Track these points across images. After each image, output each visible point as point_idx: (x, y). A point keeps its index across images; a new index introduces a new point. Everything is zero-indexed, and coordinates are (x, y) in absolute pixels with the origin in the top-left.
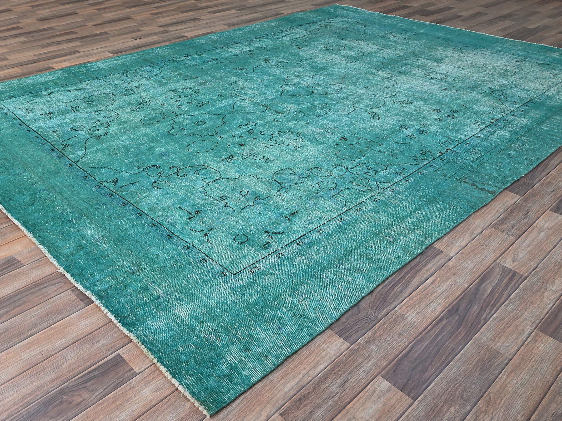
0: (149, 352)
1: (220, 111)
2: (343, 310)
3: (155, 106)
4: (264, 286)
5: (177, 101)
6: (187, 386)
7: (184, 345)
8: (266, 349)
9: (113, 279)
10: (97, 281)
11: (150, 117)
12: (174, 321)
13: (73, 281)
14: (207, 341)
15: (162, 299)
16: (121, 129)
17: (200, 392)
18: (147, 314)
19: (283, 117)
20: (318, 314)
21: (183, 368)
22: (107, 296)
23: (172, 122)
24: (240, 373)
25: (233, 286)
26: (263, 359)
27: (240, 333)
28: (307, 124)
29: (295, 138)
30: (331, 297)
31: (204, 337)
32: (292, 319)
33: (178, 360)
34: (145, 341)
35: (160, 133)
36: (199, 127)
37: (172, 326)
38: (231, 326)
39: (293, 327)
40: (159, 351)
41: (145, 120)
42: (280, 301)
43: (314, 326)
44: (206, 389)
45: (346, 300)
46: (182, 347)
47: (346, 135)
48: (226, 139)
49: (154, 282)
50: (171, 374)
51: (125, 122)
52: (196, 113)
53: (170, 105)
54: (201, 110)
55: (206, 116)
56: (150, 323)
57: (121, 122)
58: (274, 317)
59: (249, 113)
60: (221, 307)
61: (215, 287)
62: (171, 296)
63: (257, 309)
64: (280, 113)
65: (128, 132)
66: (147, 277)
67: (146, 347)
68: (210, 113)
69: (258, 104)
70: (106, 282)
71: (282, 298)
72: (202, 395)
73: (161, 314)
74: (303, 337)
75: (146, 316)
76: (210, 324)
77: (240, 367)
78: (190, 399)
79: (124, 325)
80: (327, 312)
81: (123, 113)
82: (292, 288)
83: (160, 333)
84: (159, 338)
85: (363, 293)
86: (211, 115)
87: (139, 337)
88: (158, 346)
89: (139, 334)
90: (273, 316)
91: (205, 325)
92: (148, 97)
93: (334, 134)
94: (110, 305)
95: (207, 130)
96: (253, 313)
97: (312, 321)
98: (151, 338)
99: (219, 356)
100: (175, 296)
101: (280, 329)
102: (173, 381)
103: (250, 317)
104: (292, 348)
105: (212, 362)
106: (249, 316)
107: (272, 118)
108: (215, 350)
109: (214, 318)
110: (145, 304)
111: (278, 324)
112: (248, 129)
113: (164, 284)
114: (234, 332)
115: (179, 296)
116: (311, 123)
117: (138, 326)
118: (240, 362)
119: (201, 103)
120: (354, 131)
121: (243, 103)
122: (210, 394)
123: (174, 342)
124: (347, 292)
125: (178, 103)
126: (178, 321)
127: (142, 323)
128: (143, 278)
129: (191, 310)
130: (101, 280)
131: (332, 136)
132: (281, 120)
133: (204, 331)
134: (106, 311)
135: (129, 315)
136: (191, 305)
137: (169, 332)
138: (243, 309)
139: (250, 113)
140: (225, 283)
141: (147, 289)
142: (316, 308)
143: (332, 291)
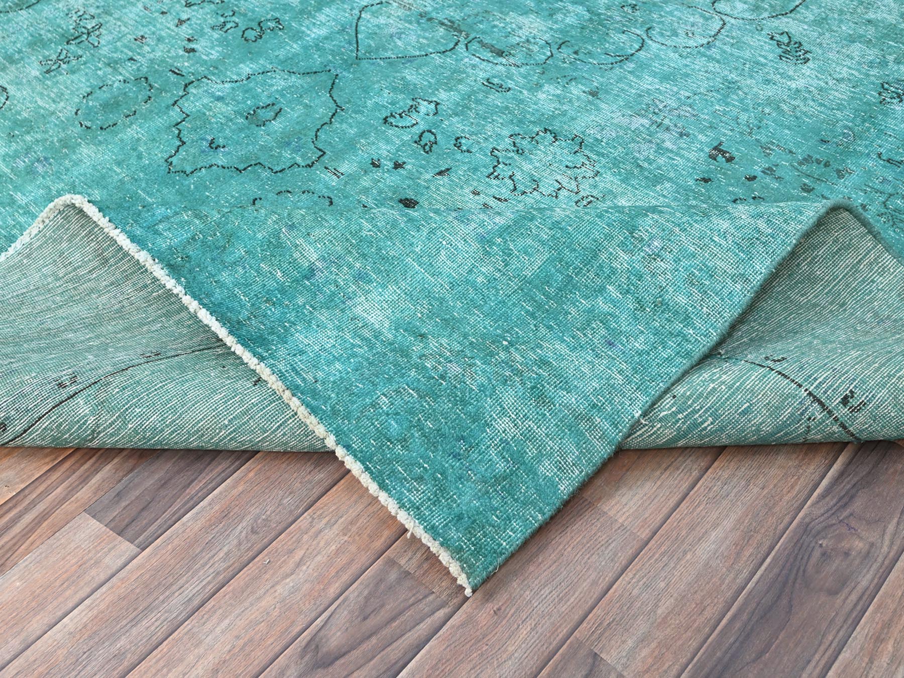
0: (313, 417)
1: (317, 60)
2: (757, 280)
3: (116, 50)
4: (556, 225)
5: (181, 22)
6: (416, 510)
7: (390, 389)
8: (586, 397)
9: (196, 216)
10: (160, 221)
11: (104, 95)
12: (356, 335)
13: (103, 222)
14: (442, 377)
15: (319, 277)
16: (16, 155)
17: (447, 524)
18: (292, 316)
19: (513, 69)
20: (698, 296)
21: (398, 459)
22: (187, 265)
23: (175, 114)
24: (532, 471)
25: (481, 230)
26: (582, 426)
27: (518, 358)
28: (594, 94)
29: (569, 159)
30: (723, 242)
31: (435, 368)
32: (636, 319)
33: (383, 436)
34: (297, 387)
35: (144, 169)
36: (262, 131)
37: (353, 346)
38: (493, 342)
39: (642, 338)
40: (335, 412)
41: (90, 109)
42: (601, 267)
43: (691, 332)
44: (460, 517)
45: (761, 249)
46: (385, 395)
47: (726, 135)
48: (353, 178)
49: (292, 227)
50: (374, 479)
51: (27, 126)
52: (246, 69)
53: (160, 39)
54: (259, 54)
55: (279, 82)
56: (300, 337)
57: (17, 124)
58: (591, 315)
59: (408, 59)
60: (462, 296)
61: (439, 233)
62: (339, 267)
63: (548, 297)
64: (500, 53)
65: (40, 169)
66: (275, 213)
67: (303, 402)
68: (289, 66)
69: (430, 19)
70: (182, 224)
71: (603, 256)
72: (453, 534)
73: (323, 319)
74: (669, 360)
75: (289, 321)
76: (444, 341)
77: (531, 452)
78: (429, 544)
79: (244, 342)
80: (718, 287)
81: (18, 83)
82: (623, 224)
83: (329, 363)
84: (328, 374)
85: (800, 222)
86: (293, 78)
87: (282, 376)
88: (330, 398)
89: (282, 367)
90: (590, 311)
91: (433, 344)
92: (92, 11)
93: (688, 135)
94: (200, 290)
95: (288, 144)
96: (539, 306)
97: (685, 319)
98: (310, 377)
99: (475, 418)
100: (350, 267)
101: (610, 344)
102: (383, 497)
103: (535, 318)
104: (645, 392)
105: (463, 438)
106: (532, 315)
107: (482, 75)
108: (464, 402)
109: (450, 324)
110: (283, 291)
111: (603, 332)
112: (416, 130)
113: (317, 232)
114: (503, 355)
115: (358, 265)
116: (607, 92)
117: (276, 345)
118: (529, 436)
119: (254, 25)
120: (744, 117)
121: (382, 20)
122: (469, 531)
123: (364, 384)
124: (762, 224)
125: (185, 31)
126: (366, 333)
127: (283, 340)
128: (266, 215)
129: (393, 304)
130: (168, 218)
131: (683, 143)
132: (510, 84)
133: (431, 354)
134: (193, 305)
135: (249, 318)
136: (391, 292)
137: (348, 358)
138: (514, 299)
139: (411, 59)
140: (463, 221)
141: (279, 245)
142: (690, 281)
143: (725, 225)
